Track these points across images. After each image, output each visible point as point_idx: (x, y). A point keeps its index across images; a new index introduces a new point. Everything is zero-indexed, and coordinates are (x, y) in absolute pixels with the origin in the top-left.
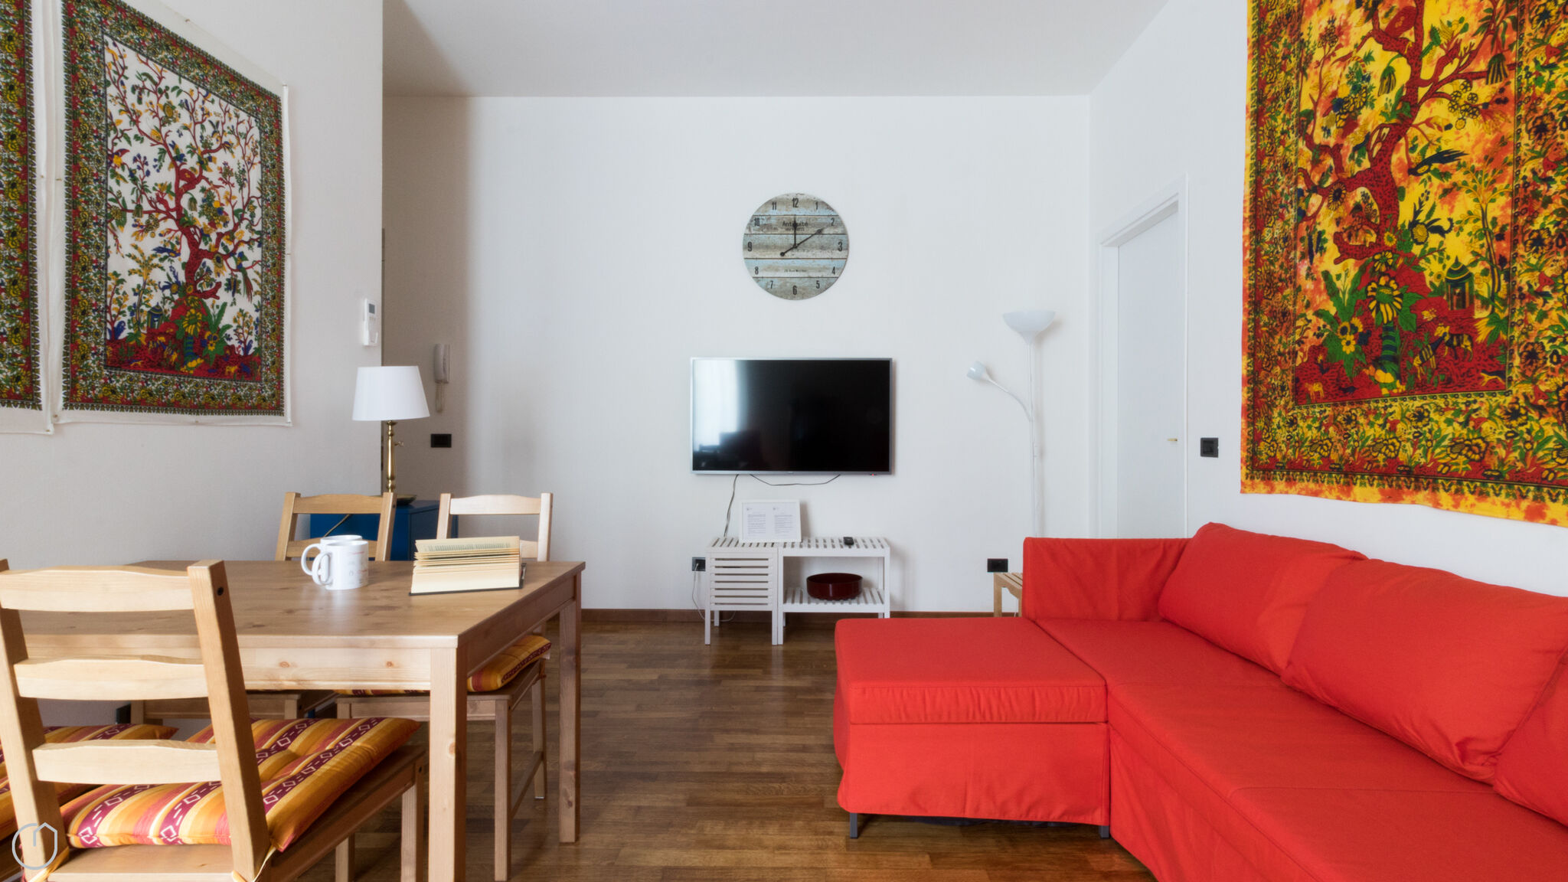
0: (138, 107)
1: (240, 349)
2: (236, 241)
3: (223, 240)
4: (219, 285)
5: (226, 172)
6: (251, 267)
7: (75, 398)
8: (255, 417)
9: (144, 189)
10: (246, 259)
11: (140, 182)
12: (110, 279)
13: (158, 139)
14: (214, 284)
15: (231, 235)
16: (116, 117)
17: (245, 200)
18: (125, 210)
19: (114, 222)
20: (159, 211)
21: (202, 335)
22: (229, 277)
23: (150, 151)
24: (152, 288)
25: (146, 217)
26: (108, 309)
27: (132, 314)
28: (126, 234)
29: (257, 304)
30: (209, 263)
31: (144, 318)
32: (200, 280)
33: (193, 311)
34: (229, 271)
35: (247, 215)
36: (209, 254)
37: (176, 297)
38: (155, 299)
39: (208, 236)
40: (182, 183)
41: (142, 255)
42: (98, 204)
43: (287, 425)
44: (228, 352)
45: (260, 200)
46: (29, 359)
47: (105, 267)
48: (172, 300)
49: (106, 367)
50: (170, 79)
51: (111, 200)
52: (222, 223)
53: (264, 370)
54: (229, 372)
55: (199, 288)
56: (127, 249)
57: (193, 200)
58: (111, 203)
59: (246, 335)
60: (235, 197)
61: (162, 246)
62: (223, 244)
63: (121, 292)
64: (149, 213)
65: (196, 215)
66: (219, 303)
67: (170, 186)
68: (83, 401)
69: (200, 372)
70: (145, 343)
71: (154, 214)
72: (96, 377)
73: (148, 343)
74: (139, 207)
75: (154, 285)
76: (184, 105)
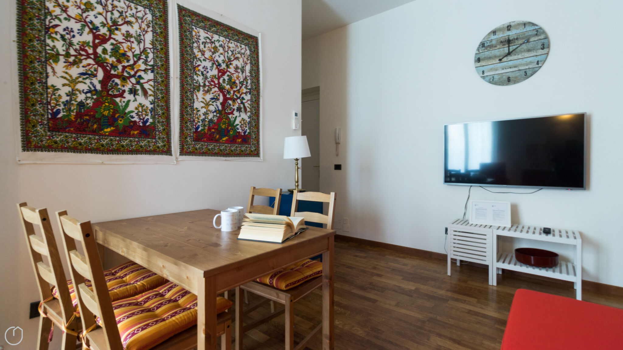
0: (204, 49)
1: (242, 133)
2: (240, 93)
3: (236, 93)
4: (234, 110)
5: (237, 68)
6: (246, 102)
7: (183, 152)
8: (248, 158)
9: (206, 78)
10: (244, 99)
11: (205, 76)
12: (194, 110)
13: (212, 59)
14: (232, 109)
15: (238, 91)
16: (196, 53)
17: (244, 78)
18: (200, 86)
19: (196, 91)
20: (212, 85)
21: (227, 128)
22: (238, 106)
23: (208, 64)
24: (209, 112)
25: (207, 87)
26: (194, 121)
27: (202, 122)
28: (200, 95)
29: (249, 116)
30: (230, 102)
31: (207, 123)
32: (227, 108)
33: (224, 120)
34: (238, 104)
35: (245, 83)
36: (230, 99)
37: (218, 115)
38: (210, 116)
39: (230, 92)
40: (220, 74)
41: (206, 101)
42: (191, 85)
43: (261, 161)
44: (237, 134)
45: (250, 77)
46: (168, 139)
47: (193, 106)
48: (217, 116)
49: (194, 141)
50: (216, 37)
51: (195, 83)
52: (235, 87)
53: (252, 140)
54: (238, 142)
55: (226, 111)
56: (200, 99)
57: (224, 80)
58: (195, 84)
59: (244, 127)
60: (240, 77)
61: (213, 97)
62: (235, 95)
63: (198, 115)
64: (208, 86)
65: (225, 85)
66: (234, 116)
67: (216, 76)
68: (186, 153)
69: (227, 142)
70: (207, 132)
71: (210, 86)
72: (190, 144)
73: (208, 132)
74: (205, 84)
75: (210, 111)
76: (221, 46)
